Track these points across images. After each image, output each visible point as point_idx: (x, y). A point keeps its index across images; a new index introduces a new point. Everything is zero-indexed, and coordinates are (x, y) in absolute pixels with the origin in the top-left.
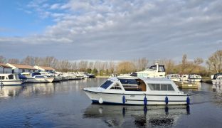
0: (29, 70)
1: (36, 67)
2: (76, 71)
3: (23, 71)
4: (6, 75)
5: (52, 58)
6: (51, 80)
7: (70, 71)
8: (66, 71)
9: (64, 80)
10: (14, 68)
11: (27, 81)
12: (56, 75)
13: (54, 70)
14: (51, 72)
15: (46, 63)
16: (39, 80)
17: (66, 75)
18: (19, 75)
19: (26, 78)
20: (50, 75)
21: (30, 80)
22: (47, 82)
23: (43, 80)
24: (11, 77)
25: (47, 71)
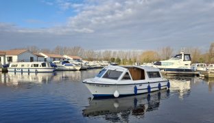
0: (59, 59)
1: (66, 56)
2: (101, 60)
3: (54, 59)
4: (40, 63)
5: (79, 48)
6: (78, 68)
7: (95, 60)
8: (91, 60)
9: (90, 68)
10: (46, 57)
11: (57, 68)
12: (83, 64)
13: (81, 59)
14: (79, 60)
16: (68, 67)
17: (91, 64)
18: (51, 63)
19: (56, 66)
20: (77, 63)
21: (60, 68)
22: (75, 70)
23: (71, 68)
24: (44, 65)
25: (75, 59)
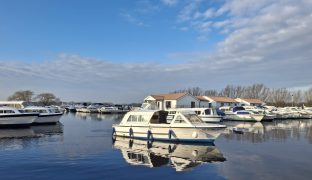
0: (230, 104)
1: (239, 100)
3: (222, 104)
4: (202, 110)
5: (261, 86)
6: (259, 118)
8: (282, 105)
9: (280, 119)
10: (211, 101)
11: (225, 117)
12: (267, 111)
13: (264, 104)
14: (260, 106)
15: (252, 94)
16: (241, 116)
17: (282, 111)
18: (217, 109)
19: (224, 114)
20: (257, 110)
21: (230, 117)
22: (253, 121)
23: (248, 117)
24: (207, 112)
25: (254, 105)
